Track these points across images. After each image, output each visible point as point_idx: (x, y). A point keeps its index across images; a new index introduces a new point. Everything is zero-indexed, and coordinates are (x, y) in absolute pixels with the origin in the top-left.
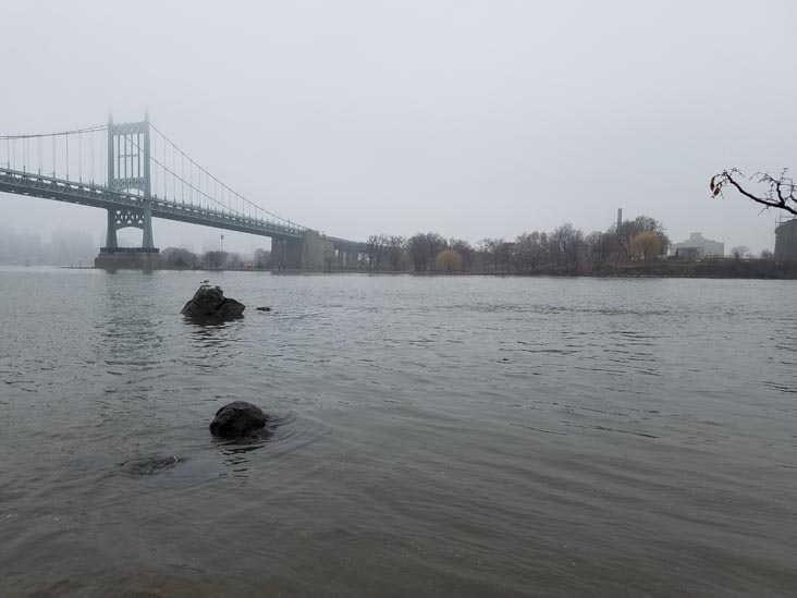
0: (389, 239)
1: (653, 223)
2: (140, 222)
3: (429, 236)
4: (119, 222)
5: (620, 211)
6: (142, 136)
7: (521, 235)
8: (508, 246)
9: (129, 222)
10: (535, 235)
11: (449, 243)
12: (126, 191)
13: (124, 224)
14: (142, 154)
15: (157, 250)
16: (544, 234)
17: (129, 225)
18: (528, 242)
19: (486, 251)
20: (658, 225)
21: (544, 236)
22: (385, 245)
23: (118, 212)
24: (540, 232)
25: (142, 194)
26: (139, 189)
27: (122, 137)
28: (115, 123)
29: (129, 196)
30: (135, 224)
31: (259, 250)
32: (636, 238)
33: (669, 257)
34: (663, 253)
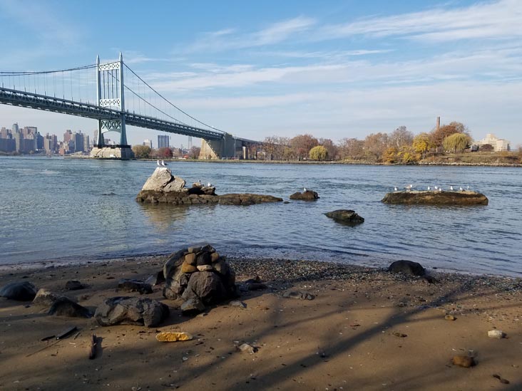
0: (279, 139)
1: (462, 127)
2: (119, 128)
3: (306, 136)
5: (439, 118)
7: (369, 135)
8: (361, 143)
9: (112, 128)
10: (380, 135)
11: (319, 141)
12: (109, 107)
15: (129, 147)
16: (386, 134)
17: (112, 130)
18: (375, 139)
19: (344, 146)
20: (465, 128)
21: (385, 137)
22: (276, 143)
23: (105, 122)
24: (383, 133)
25: (119, 109)
29: (111, 111)
30: (115, 129)
31: (194, 147)
32: (449, 137)
33: (472, 151)
34: (468, 147)
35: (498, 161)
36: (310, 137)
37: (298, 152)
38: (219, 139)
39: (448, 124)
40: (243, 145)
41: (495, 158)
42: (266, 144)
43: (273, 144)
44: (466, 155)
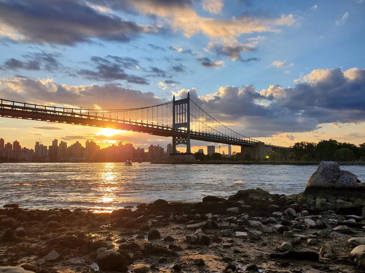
2: (186, 141)
4: (177, 142)
6: (186, 104)
12: (180, 128)
13: (179, 143)
14: (186, 113)
15: (192, 153)
17: (181, 143)
23: (177, 138)
25: (186, 129)
26: (185, 127)
27: (178, 105)
28: (176, 100)
29: (181, 130)
30: (183, 143)
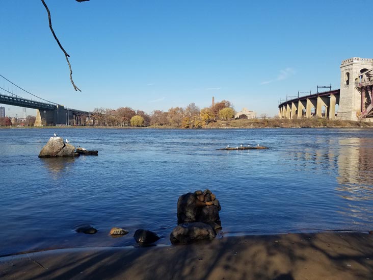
0: (105, 110)
1: (229, 103)
3: (126, 108)
5: (213, 98)
7: (171, 109)
8: (166, 114)
10: (177, 109)
11: (136, 112)
16: (181, 108)
18: (174, 112)
20: (231, 104)
21: (181, 110)
22: (103, 113)
24: (179, 107)
31: (29, 116)
32: (222, 110)
33: (236, 119)
34: (233, 117)
35: (252, 125)
36: (129, 109)
37: (121, 120)
38: (52, 110)
39: (220, 102)
40: (74, 114)
41: (251, 123)
42: (95, 114)
43: (101, 114)
44: (232, 121)
